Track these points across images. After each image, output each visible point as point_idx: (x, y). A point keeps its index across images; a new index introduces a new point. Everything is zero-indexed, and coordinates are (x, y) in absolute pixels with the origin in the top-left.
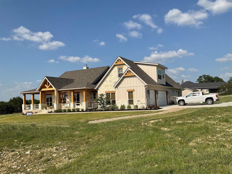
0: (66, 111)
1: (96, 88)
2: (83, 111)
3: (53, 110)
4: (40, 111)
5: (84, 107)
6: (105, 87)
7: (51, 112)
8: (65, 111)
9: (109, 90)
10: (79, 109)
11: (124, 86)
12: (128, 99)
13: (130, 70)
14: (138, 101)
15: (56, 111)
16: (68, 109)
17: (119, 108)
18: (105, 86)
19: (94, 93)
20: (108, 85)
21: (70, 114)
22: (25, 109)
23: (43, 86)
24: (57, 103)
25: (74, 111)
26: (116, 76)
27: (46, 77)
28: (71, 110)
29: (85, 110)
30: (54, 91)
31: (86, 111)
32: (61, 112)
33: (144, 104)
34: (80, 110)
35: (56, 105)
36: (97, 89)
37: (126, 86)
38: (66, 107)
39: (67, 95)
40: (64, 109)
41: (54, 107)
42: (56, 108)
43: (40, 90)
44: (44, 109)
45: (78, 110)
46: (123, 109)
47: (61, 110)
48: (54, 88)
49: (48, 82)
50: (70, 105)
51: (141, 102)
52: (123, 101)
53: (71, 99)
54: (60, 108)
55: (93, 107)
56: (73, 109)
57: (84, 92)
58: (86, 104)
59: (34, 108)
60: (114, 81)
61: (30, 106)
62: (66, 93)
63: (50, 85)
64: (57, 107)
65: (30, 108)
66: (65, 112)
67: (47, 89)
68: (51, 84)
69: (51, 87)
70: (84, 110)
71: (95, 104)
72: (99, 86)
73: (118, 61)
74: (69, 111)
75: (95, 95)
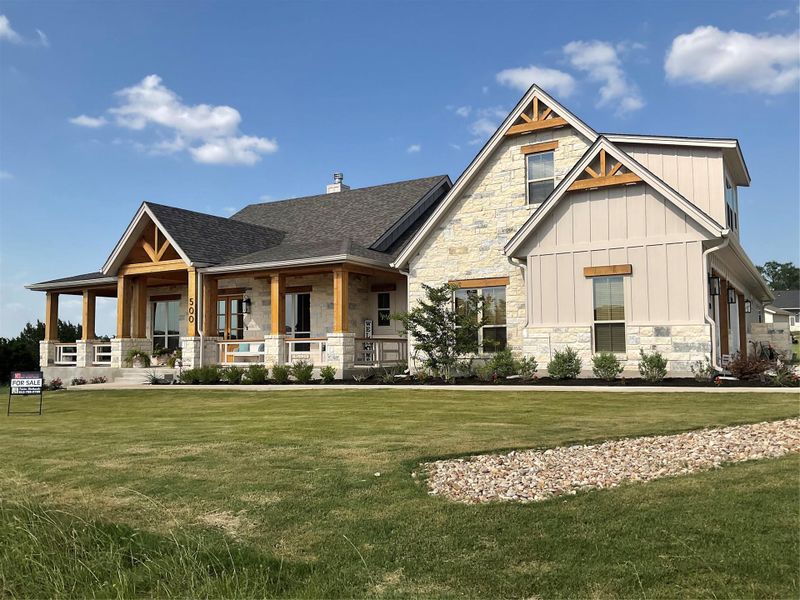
0: (243, 377)
1: (398, 264)
2: (328, 377)
3: (176, 371)
4: (117, 374)
5: (336, 358)
6: (446, 255)
7: (168, 380)
8: (235, 377)
9: (469, 273)
10: (311, 368)
11: (564, 246)
12: (592, 323)
13: (607, 155)
14: (660, 332)
15: (192, 378)
16: (251, 367)
17: (542, 367)
18: (451, 251)
19: (380, 296)
20: (464, 244)
21: (259, 394)
22: (51, 362)
23: (133, 252)
24: (197, 334)
25: (282, 377)
26: (515, 196)
27: (150, 205)
28: (267, 371)
29: (338, 376)
30: (184, 274)
31: (346, 381)
32: (217, 382)
33: (699, 349)
34: (316, 374)
35: (192, 344)
36: (406, 267)
37: (581, 245)
38: (245, 359)
39: (248, 302)
40: (233, 368)
41: (181, 358)
42: (192, 363)
43: (118, 269)
44: (137, 367)
45: (304, 375)
46: (566, 379)
47: (214, 372)
48: (185, 262)
49: (159, 230)
50: (262, 348)
51: (678, 340)
52: (557, 330)
53: (269, 318)
54: (212, 362)
55: (381, 362)
56: (275, 369)
57: (338, 283)
58: (345, 345)
59: (90, 356)
60: (502, 225)
61: (75, 350)
62: (242, 290)
63: (165, 247)
64: (197, 357)
65: (74, 358)
66: (237, 382)
67: (155, 266)
68: (170, 240)
69: (171, 254)
70: (336, 377)
71: (388, 346)
72: (417, 253)
73: (529, 110)
74: (258, 377)
75: (384, 302)
